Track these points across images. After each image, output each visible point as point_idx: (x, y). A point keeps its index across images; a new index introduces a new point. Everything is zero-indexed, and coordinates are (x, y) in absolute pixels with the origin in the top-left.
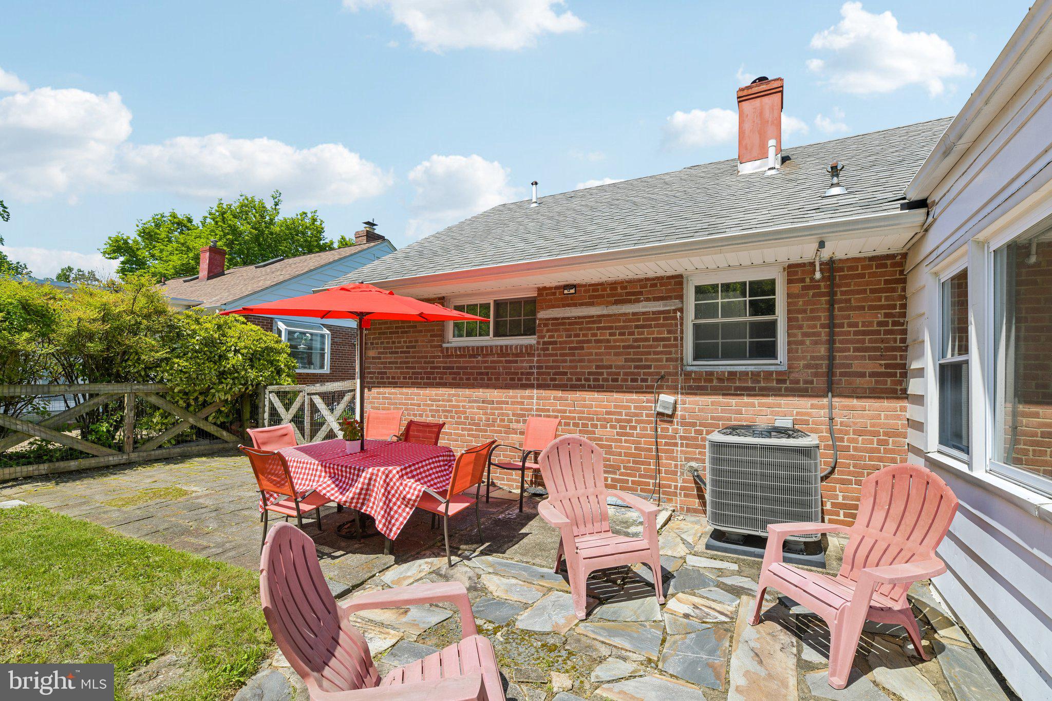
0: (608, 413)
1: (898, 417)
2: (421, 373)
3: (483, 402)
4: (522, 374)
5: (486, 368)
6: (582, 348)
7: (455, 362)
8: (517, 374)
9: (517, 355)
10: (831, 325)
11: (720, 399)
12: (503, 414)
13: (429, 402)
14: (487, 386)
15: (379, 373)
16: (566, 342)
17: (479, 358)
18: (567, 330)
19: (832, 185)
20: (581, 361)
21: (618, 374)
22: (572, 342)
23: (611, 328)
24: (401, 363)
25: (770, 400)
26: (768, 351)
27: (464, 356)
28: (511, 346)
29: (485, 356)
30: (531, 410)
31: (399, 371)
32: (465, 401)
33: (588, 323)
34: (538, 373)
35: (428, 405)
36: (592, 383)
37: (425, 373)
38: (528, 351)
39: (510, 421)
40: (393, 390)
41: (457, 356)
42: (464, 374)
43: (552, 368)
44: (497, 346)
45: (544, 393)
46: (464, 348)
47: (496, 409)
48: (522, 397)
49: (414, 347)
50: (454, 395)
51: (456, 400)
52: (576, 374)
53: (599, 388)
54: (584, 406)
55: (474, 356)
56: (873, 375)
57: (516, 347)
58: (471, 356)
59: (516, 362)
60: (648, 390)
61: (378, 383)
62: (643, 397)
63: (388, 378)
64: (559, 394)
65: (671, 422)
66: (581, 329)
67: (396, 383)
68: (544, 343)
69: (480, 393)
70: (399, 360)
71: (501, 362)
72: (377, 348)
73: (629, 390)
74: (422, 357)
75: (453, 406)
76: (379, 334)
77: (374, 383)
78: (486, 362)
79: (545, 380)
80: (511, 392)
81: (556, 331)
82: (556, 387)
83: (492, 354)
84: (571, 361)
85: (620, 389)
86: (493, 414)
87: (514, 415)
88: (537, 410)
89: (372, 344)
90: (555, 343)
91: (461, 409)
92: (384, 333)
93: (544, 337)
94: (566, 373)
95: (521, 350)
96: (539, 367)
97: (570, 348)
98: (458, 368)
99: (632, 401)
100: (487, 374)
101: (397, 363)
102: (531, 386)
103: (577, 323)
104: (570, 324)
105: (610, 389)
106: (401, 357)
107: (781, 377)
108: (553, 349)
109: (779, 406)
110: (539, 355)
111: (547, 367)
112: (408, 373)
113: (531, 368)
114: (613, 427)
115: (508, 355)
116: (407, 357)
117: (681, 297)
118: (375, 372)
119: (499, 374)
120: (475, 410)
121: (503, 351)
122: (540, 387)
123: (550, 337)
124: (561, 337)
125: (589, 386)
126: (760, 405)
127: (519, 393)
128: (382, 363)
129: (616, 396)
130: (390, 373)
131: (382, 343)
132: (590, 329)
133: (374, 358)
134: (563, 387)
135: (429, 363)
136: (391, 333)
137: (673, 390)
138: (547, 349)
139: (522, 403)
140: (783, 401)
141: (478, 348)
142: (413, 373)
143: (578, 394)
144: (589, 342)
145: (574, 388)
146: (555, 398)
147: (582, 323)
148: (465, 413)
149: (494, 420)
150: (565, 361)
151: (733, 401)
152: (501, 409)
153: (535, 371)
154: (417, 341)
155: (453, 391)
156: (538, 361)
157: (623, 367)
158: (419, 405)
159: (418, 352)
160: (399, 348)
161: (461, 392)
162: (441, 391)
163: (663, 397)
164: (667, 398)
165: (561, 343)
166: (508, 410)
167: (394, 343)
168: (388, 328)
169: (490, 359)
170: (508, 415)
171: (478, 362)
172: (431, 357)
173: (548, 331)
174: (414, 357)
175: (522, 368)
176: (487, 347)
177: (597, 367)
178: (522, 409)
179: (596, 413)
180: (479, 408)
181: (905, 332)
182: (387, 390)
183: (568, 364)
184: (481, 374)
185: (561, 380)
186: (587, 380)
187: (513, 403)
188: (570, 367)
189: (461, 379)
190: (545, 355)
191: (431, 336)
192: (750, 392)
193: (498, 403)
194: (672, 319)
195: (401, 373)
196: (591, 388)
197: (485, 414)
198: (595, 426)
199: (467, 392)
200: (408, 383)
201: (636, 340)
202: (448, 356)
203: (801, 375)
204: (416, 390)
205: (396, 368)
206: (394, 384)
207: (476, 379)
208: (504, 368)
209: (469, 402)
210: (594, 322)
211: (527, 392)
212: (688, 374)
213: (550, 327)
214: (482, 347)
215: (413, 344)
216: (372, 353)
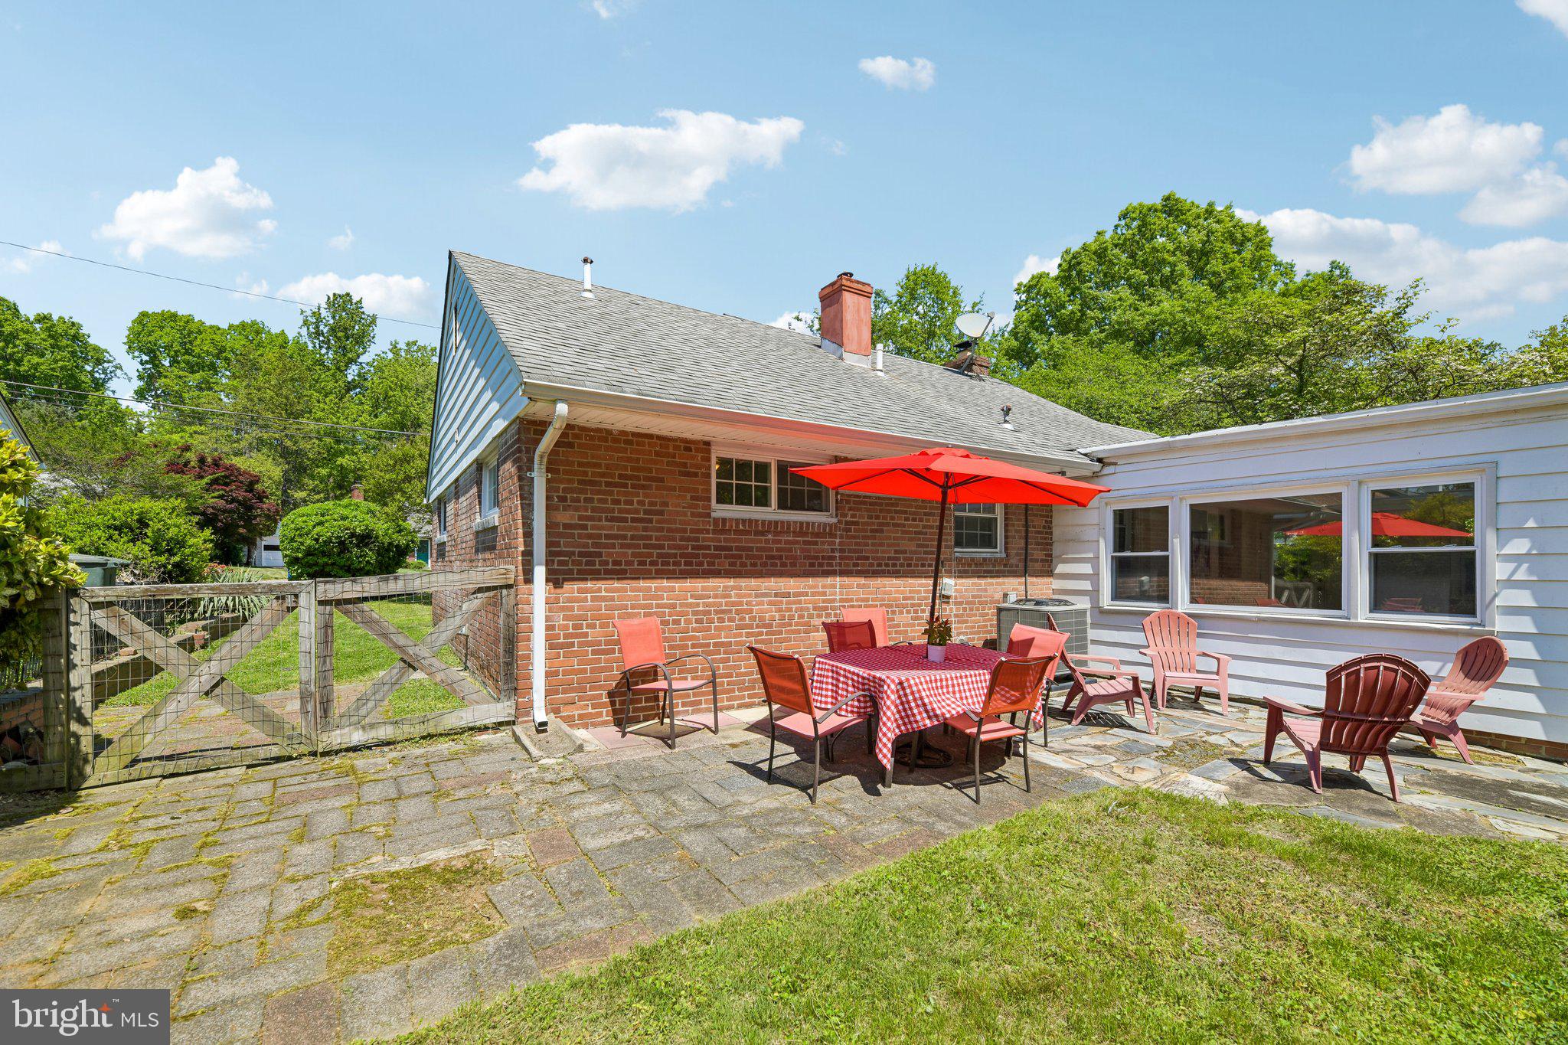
0: (905, 598)
1: (1049, 588)
2: (675, 556)
3: (776, 595)
4: (823, 558)
5: (778, 549)
6: (882, 531)
7: (734, 540)
8: (817, 558)
9: (817, 535)
10: (1027, 526)
11: (976, 580)
12: (802, 609)
13: (690, 600)
14: (782, 574)
15: (581, 554)
16: (868, 524)
17: (770, 537)
18: (868, 510)
19: (1006, 421)
20: (881, 545)
21: (912, 559)
22: (873, 524)
23: (905, 512)
24: (633, 538)
25: (1000, 580)
26: (993, 542)
27: (748, 533)
28: (813, 524)
29: (776, 534)
30: (834, 601)
31: (630, 551)
32: (750, 596)
33: (887, 505)
34: (841, 558)
35: (691, 605)
36: (890, 568)
37: (682, 556)
38: (828, 532)
39: (811, 616)
40: (616, 584)
41: (737, 532)
42: (748, 557)
43: (855, 551)
44: (795, 522)
45: (847, 580)
46: (750, 521)
47: (795, 603)
48: (824, 586)
49: (661, 513)
50: (734, 588)
51: (737, 595)
52: (877, 558)
53: (896, 574)
54: (885, 593)
55: (762, 533)
56: (1042, 561)
57: (819, 525)
58: (757, 533)
59: (816, 543)
61: (579, 572)
62: (929, 581)
63: (607, 563)
64: (862, 581)
65: (948, 603)
66: (881, 511)
67: (624, 572)
68: (847, 523)
69: (773, 583)
70: (629, 534)
71: (797, 542)
72: (577, 509)
73: (919, 575)
74: (677, 530)
75: (734, 604)
76: (580, 482)
77: (571, 572)
78: (779, 542)
79: (847, 565)
80: (811, 581)
81: (858, 510)
82: (860, 573)
83: (788, 532)
84: (872, 545)
85: (913, 575)
86: (790, 610)
87: (815, 608)
88: (841, 600)
89: (563, 499)
90: (856, 523)
91: (745, 607)
92: (591, 483)
93: (845, 516)
94: (867, 558)
95: (824, 530)
96: (841, 551)
97: (872, 531)
98: (738, 548)
99: (920, 585)
100: (780, 557)
101: (624, 537)
102: (835, 573)
103: (875, 504)
104: (871, 504)
105: (905, 575)
106: (631, 529)
108: (856, 530)
109: (1004, 584)
110: (841, 537)
111: (850, 551)
112: (650, 555)
113: (833, 551)
114: (908, 612)
115: (806, 534)
116: (645, 529)
118: (573, 553)
119: (796, 558)
120: (766, 607)
121: (802, 529)
122: (844, 573)
123: (853, 516)
124: (863, 517)
125: (889, 572)
126: (997, 584)
127: (820, 582)
128: (590, 536)
129: (911, 581)
130: (610, 555)
131: (591, 500)
132: (889, 512)
133: (566, 526)
134: (867, 573)
135: (689, 539)
136: (608, 484)
137: (949, 574)
138: (849, 530)
139: (824, 594)
141: (770, 522)
142: (660, 556)
143: (879, 581)
144: (887, 525)
145: (876, 574)
146: (858, 586)
147: (881, 504)
148: (751, 611)
149: (791, 618)
150: (867, 545)
151: (983, 581)
152: (800, 602)
153: (837, 555)
154: (665, 504)
155: (731, 582)
156: (841, 544)
157: (915, 552)
158: (674, 606)
159: (669, 522)
160: (628, 512)
161: (743, 582)
162: (712, 583)
163: (946, 580)
164: (948, 582)
165: (863, 523)
166: (807, 603)
167: (617, 502)
168: (603, 475)
169: (784, 538)
170: (808, 609)
171: (768, 542)
172: (692, 531)
173: (850, 509)
174: (661, 530)
175: (823, 551)
176: (782, 522)
177: (896, 552)
178: (824, 601)
179: (896, 599)
180: (770, 603)
181: (1051, 533)
182: (602, 585)
183: (870, 548)
184: (773, 557)
185: (863, 565)
186: (887, 565)
187: (814, 594)
188: (872, 551)
189: (743, 565)
190: (848, 537)
191: (692, 498)
192: (992, 574)
193: (796, 595)
195: (634, 555)
196: (890, 574)
197: (780, 610)
198: (894, 612)
199: (753, 582)
200: (649, 572)
201: (925, 527)
202: (723, 531)
204: (665, 583)
205: (622, 546)
206: (620, 574)
207: (764, 565)
208: (803, 550)
209: (757, 596)
210: (892, 505)
211: (829, 581)
212: (960, 560)
213: (852, 505)
214: (776, 522)
215: (658, 507)
216: (563, 517)
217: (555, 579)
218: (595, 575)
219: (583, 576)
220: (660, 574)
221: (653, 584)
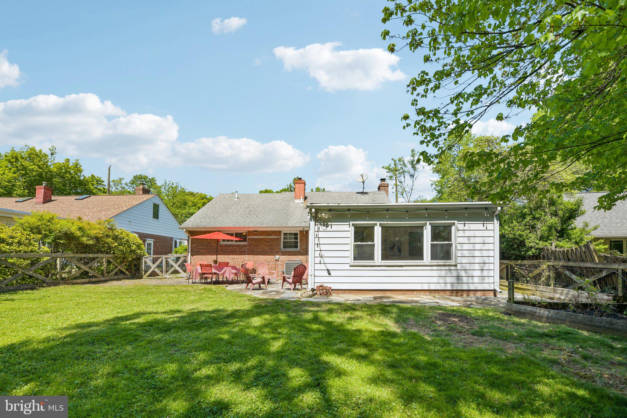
0: (265, 260)
3: (232, 258)
8: (242, 251)
10: (307, 242)
11: (289, 256)
14: (233, 255)
17: (230, 247)
18: (255, 241)
20: (258, 248)
22: (256, 244)
23: (265, 241)
24: (205, 248)
25: (297, 256)
26: (297, 247)
27: (225, 247)
28: (241, 244)
30: (246, 260)
32: (226, 258)
34: (248, 251)
37: (213, 251)
38: (245, 246)
40: (202, 256)
41: (223, 247)
42: (226, 251)
43: (251, 250)
45: (249, 256)
52: (257, 251)
53: (263, 255)
54: (259, 259)
58: (228, 247)
59: (242, 248)
60: (274, 255)
62: (273, 256)
63: (200, 253)
64: (253, 256)
65: (278, 261)
69: (231, 256)
71: (237, 248)
72: (196, 244)
73: (270, 255)
74: (213, 247)
75: (223, 260)
76: (197, 240)
77: (195, 254)
78: (233, 248)
80: (240, 256)
81: (252, 241)
82: (252, 254)
83: (234, 246)
85: (267, 255)
87: (241, 261)
89: (194, 243)
90: (252, 244)
94: (255, 251)
95: (243, 245)
98: (224, 250)
99: (270, 257)
100: (233, 251)
101: (203, 248)
102: (246, 254)
103: (257, 240)
105: (265, 255)
107: (299, 252)
110: (248, 247)
112: (208, 251)
113: (246, 250)
115: (239, 247)
116: (207, 247)
117: (280, 235)
118: (195, 251)
119: (237, 251)
121: (238, 246)
122: (248, 254)
123: (250, 242)
124: (254, 243)
126: (295, 257)
127: (243, 256)
128: (197, 248)
130: (201, 251)
131: (198, 243)
132: (261, 241)
133: (194, 247)
134: (254, 254)
135: (215, 248)
137: (279, 255)
138: (250, 245)
140: (299, 256)
144: (260, 244)
145: (257, 255)
147: (259, 240)
148: (227, 261)
149: (235, 263)
152: (237, 260)
154: (211, 242)
157: (268, 250)
158: (212, 260)
159: (211, 245)
160: (204, 244)
161: (225, 256)
162: (219, 256)
163: (277, 256)
164: (277, 257)
167: (202, 243)
170: (239, 261)
174: (210, 247)
175: (244, 250)
177: (263, 250)
178: (243, 260)
179: (262, 260)
180: (231, 260)
183: (256, 249)
186: (260, 253)
187: (241, 259)
189: (226, 253)
192: (293, 255)
194: (278, 240)
195: (205, 251)
196: (261, 255)
197: (233, 262)
199: (227, 256)
200: (207, 254)
201: (271, 244)
202: (221, 247)
203: (302, 251)
204: (210, 256)
205: (203, 250)
206: (202, 254)
207: (230, 253)
209: (228, 259)
210: (261, 239)
211: (245, 256)
212: (282, 251)
213: (250, 240)
214: (232, 245)
215: (209, 243)
216: (194, 245)
217: (192, 255)
218: (199, 255)
219: (197, 255)
220: (209, 254)
221: (208, 256)
